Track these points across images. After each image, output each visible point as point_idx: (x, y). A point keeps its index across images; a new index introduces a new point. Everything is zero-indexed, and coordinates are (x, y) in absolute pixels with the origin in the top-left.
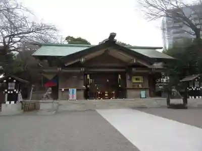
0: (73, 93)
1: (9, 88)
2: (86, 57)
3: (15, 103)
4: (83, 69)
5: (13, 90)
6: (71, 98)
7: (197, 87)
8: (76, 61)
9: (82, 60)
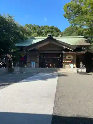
0: (33, 64)
3: (5, 68)
4: (37, 53)
5: (4, 62)
6: (32, 67)
9: (36, 48)
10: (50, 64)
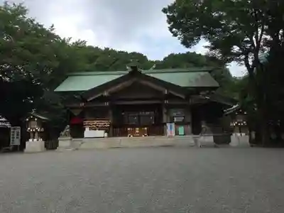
1: (32, 127)
2: (109, 90)
3: (38, 140)
4: (107, 104)
5: (35, 128)
7: (238, 123)
8: (99, 95)
9: (106, 94)
10: (137, 129)
